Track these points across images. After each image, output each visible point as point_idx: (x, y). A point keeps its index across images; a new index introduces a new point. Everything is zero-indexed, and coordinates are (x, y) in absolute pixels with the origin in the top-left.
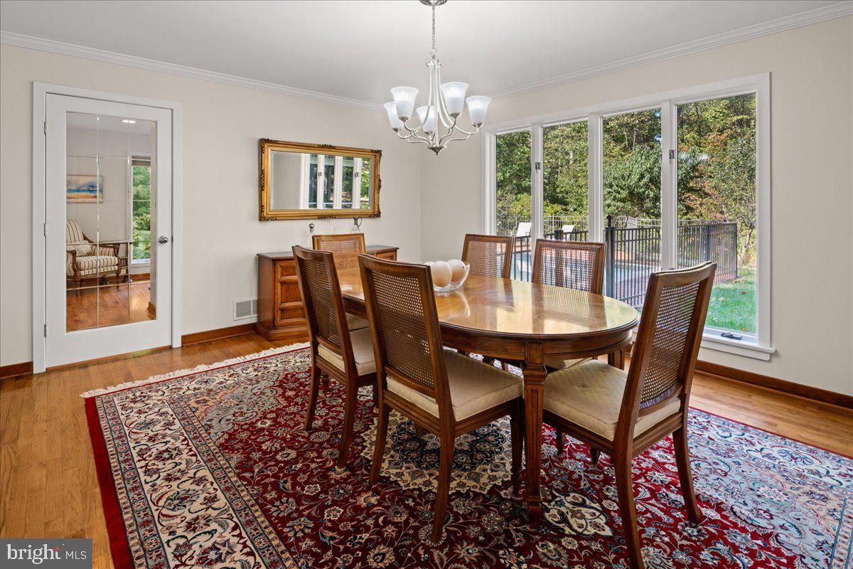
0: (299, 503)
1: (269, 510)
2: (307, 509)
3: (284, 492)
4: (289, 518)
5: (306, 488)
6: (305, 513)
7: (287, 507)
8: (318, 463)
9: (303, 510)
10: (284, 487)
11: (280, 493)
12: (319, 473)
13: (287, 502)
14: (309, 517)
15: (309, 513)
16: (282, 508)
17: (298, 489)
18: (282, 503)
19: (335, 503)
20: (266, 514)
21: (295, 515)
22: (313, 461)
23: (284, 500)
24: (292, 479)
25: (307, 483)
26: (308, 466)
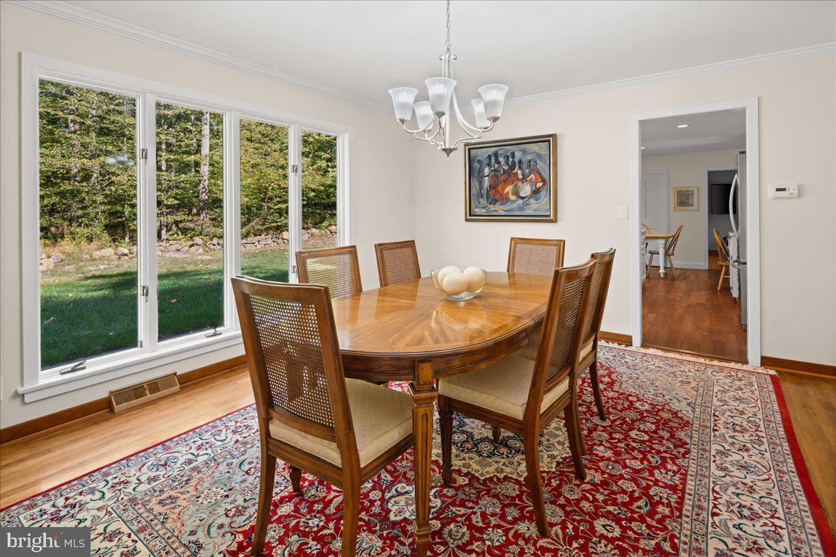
0: (649, 487)
1: (676, 502)
2: (649, 480)
3: (650, 502)
4: (666, 486)
5: (631, 490)
6: (653, 479)
7: (660, 493)
8: (593, 496)
9: (652, 481)
10: (646, 505)
11: (654, 505)
12: (605, 489)
13: (657, 495)
14: (652, 474)
15: (650, 476)
16: (665, 495)
17: (636, 495)
18: (661, 498)
19: (625, 466)
20: (681, 501)
21: (661, 484)
22: (595, 500)
23: (657, 498)
24: (632, 505)
25: (624, 492)
26: (605, 502)
